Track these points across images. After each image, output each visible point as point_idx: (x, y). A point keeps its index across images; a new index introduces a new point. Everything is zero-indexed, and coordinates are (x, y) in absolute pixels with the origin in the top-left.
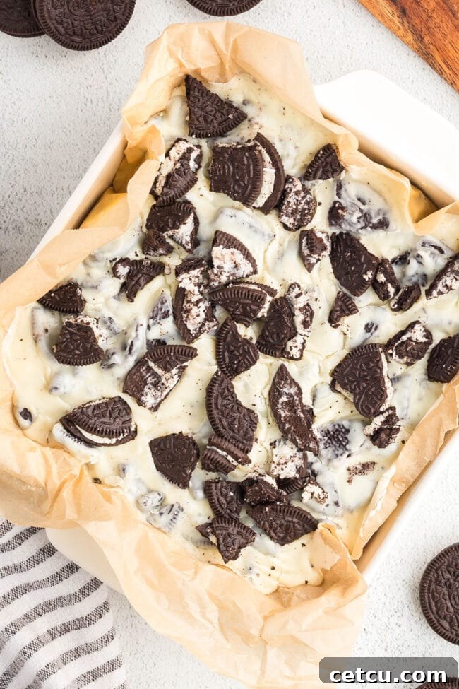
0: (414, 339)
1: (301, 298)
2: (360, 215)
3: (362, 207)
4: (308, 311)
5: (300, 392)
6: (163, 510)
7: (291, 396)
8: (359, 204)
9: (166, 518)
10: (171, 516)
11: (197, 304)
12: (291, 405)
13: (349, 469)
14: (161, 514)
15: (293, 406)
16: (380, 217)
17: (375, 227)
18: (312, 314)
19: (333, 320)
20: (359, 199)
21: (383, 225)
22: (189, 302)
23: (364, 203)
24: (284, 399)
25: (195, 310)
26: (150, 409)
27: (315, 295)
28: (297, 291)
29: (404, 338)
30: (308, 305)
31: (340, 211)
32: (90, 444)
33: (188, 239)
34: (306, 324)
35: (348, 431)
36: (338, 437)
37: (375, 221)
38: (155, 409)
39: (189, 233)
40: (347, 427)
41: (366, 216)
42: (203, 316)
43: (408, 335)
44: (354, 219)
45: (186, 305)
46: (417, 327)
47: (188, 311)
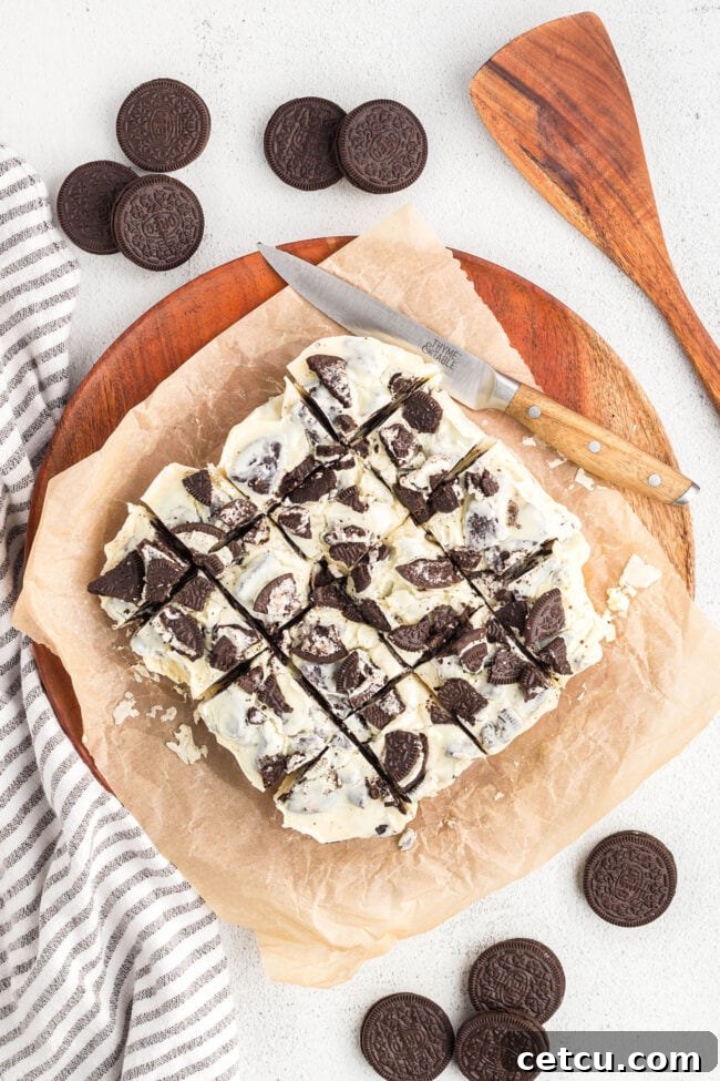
0: (393, 439)
1: (338, 534)
2: (264, 466)
3: (258, 462)
4: (349, 530)
5: (425, 560)
6: (501, 726)
7: (425, 568)
8: (255, 464)
9: (508, 725)
10: (508, 722)
11: (313, 642)
12: (433, 571)
13: (509, 524)
14: (503, 729)
15: (435, 568)
16: (270, 449)
17: (277, 456)
18: (353, 527)
19: (361, 508)
20: (251, 464)
21: (277, 448)
22: (310, 648)
23: (255, 461)
24: (426, 575)
25: (318, 645)
26: (402, 712)
27: (337, 522)
28: (330, 537)
29: (391, 448)
30: (345, 529)
31: (256, 483)
32: (421, 777)
33: (249, 638)
34: (361, 533)
35: (476, 515)
36: (479, 525)
37: (272, 454)
38: (403, 706)
39: (244, 636)
40: (472, 515)
41: (267, 461)
42: (324, 638)
43: (389, 443)
44: (267, 472)
45: (314, 652)
46: (384, 435)
47: (319, 651)
